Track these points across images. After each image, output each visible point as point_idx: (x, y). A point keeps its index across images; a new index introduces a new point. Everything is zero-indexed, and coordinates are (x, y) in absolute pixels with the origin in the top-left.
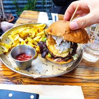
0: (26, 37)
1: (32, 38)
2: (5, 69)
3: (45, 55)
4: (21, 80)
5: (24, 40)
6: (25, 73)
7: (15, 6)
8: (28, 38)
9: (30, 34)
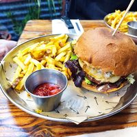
0: (42, 57)
1: (53, 57)
2: (18, 114)
3: (81, 82)
4: (49, 129)
5: (40, 61)
6: (53, 117)
7: (10, 20)
8: (47, 57)
9: (48, 52)
